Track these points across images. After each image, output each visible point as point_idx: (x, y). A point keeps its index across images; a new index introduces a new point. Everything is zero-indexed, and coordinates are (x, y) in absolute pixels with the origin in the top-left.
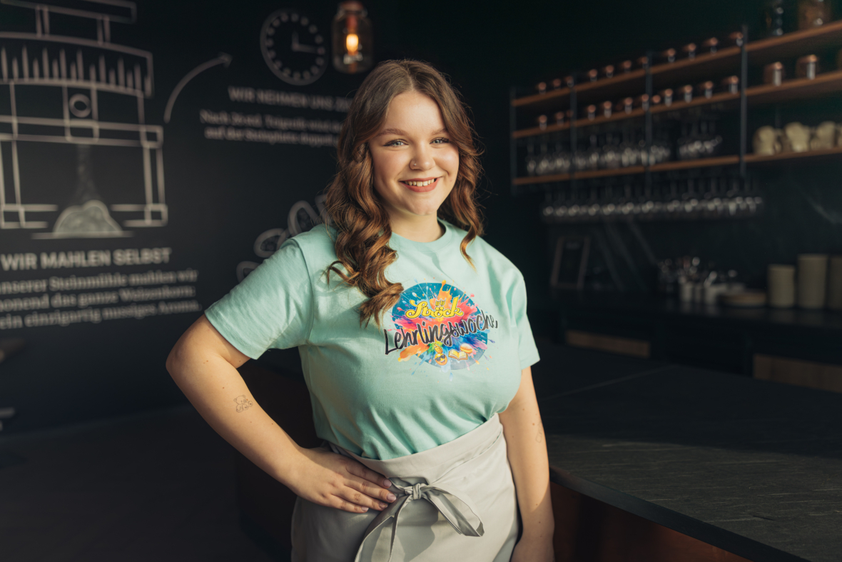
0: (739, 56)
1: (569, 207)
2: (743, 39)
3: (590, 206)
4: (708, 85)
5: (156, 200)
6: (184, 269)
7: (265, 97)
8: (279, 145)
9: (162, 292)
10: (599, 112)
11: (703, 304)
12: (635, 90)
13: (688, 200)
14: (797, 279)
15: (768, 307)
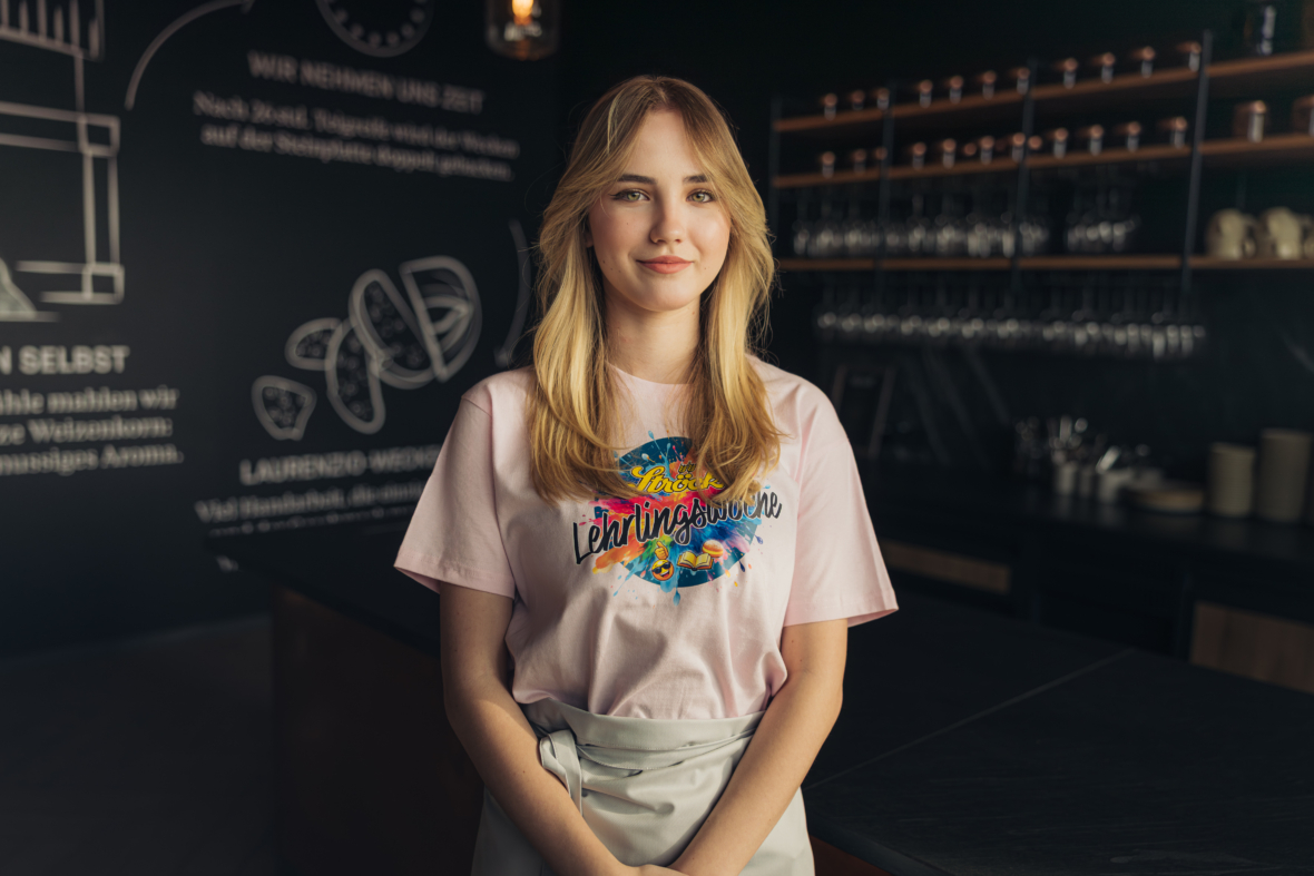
0: (1194, 83)
1: (865, 315)
2: (1201, 55)
3: (903, 317)
4: (1133, 129)
5: (103, 256)
6: (152, 386)
7: (315, 74)
8: (337, 165)
9: (109, 426)
10: (933, 156)
11: (1094, 501)
12: (1001, 123)
13: (1083, 323)
14: (1258, 470)
15: (1207, 515)
